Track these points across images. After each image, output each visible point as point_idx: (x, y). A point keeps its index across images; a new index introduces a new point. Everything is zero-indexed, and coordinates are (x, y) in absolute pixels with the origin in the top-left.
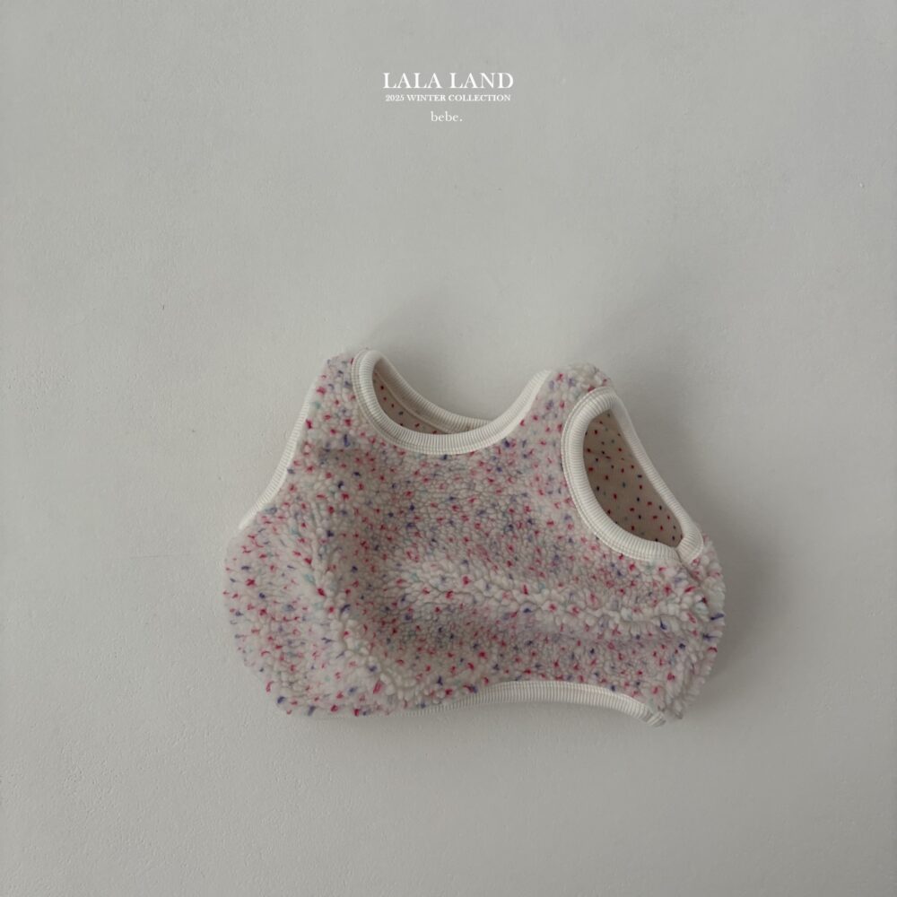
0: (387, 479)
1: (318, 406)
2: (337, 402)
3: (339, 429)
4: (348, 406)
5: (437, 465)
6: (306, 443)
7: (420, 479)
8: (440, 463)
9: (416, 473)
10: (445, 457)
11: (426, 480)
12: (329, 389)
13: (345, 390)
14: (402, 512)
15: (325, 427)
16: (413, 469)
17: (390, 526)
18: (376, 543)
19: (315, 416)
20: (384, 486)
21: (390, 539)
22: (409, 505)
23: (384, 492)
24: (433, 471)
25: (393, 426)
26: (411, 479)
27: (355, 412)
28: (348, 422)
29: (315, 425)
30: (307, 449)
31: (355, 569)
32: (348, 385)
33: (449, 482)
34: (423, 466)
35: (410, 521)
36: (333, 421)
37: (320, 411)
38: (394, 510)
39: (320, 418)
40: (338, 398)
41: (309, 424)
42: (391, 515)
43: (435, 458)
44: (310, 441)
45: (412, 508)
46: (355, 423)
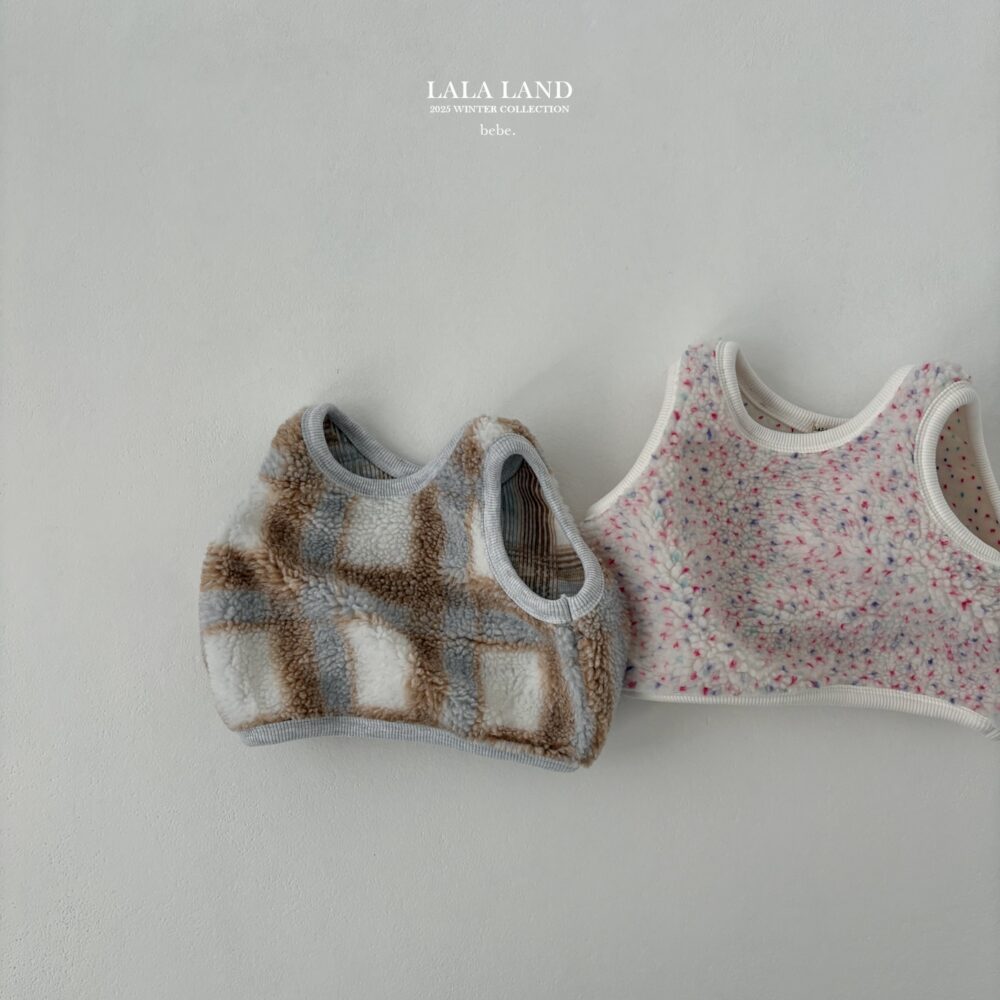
0: (736, 474)
1: (685, 398)
2: (704, 395)
3: (706, 423)
4: (715, 399)
5: (787, 463)
6: (673, 434)
7: (769, 475)
8: (790, 460)
9: (766, 469)
10: (796, 456)
11: (775, 476)
12: (696, 382)
13: (713, 385)
14: (747, 508)
15: (693, 419)
16: (764, 464)
17: (735, 520)
18: (725, 536)
19: (683, 408)
20: (730, 483)
21: (736, 534)
22: (755, 502)
23: (728, 487)
24: (782, 468)
25: (751, 422)
26: (761, 475)
27: (722, 407)
28: (714, 416)
29: (684, 416)
30: (675, 439)
31: (708, 558)
32: (714, 379)
33: (797, 480)
34: (773, 462)
35: (754, 517)
36: (700, 414)
37: (687, 403)
38: (738, 505)
39: (687, 409)
40: (706, 391)
41: (677, 416)
42: (736, 510)
43: (785, 455)
44: (678, 430)
45: (757, 505)
46: (721, 417)
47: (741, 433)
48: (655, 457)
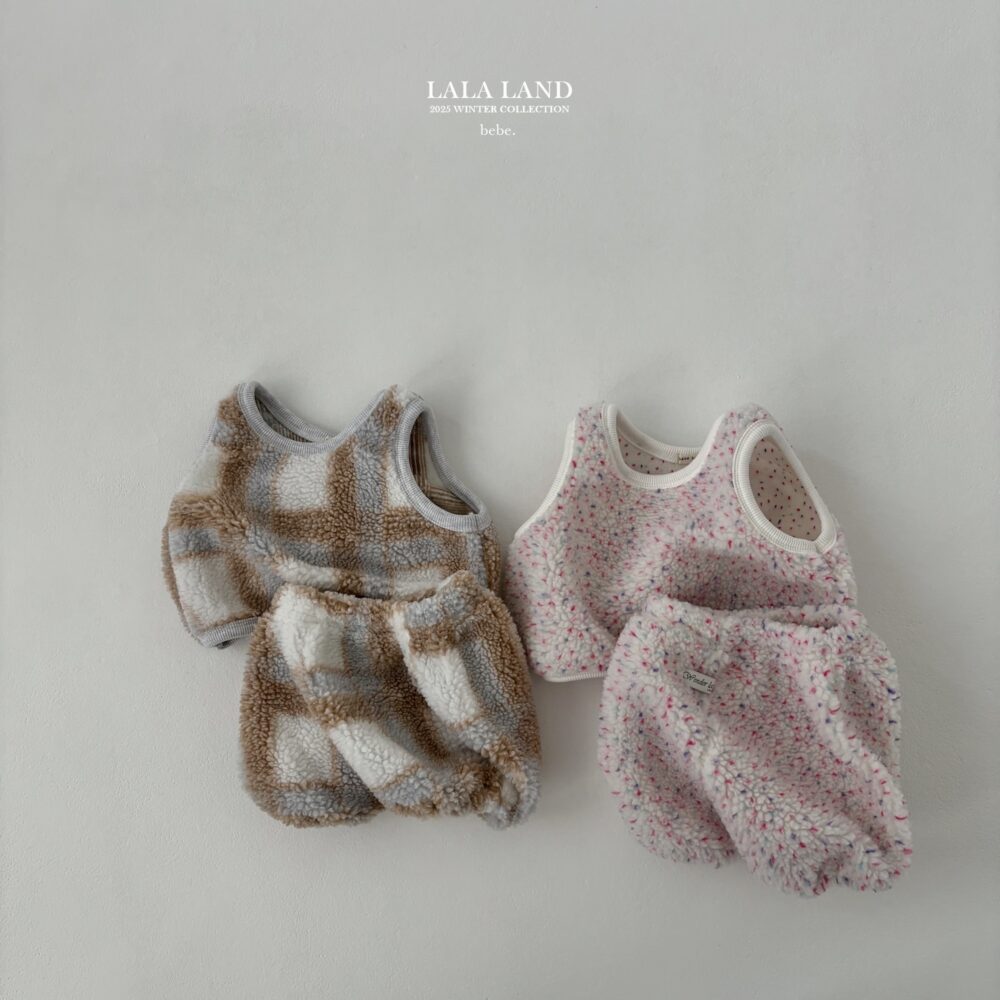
47: (620, 476)
48: (559, 495)
